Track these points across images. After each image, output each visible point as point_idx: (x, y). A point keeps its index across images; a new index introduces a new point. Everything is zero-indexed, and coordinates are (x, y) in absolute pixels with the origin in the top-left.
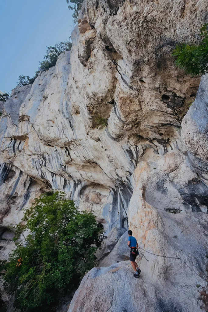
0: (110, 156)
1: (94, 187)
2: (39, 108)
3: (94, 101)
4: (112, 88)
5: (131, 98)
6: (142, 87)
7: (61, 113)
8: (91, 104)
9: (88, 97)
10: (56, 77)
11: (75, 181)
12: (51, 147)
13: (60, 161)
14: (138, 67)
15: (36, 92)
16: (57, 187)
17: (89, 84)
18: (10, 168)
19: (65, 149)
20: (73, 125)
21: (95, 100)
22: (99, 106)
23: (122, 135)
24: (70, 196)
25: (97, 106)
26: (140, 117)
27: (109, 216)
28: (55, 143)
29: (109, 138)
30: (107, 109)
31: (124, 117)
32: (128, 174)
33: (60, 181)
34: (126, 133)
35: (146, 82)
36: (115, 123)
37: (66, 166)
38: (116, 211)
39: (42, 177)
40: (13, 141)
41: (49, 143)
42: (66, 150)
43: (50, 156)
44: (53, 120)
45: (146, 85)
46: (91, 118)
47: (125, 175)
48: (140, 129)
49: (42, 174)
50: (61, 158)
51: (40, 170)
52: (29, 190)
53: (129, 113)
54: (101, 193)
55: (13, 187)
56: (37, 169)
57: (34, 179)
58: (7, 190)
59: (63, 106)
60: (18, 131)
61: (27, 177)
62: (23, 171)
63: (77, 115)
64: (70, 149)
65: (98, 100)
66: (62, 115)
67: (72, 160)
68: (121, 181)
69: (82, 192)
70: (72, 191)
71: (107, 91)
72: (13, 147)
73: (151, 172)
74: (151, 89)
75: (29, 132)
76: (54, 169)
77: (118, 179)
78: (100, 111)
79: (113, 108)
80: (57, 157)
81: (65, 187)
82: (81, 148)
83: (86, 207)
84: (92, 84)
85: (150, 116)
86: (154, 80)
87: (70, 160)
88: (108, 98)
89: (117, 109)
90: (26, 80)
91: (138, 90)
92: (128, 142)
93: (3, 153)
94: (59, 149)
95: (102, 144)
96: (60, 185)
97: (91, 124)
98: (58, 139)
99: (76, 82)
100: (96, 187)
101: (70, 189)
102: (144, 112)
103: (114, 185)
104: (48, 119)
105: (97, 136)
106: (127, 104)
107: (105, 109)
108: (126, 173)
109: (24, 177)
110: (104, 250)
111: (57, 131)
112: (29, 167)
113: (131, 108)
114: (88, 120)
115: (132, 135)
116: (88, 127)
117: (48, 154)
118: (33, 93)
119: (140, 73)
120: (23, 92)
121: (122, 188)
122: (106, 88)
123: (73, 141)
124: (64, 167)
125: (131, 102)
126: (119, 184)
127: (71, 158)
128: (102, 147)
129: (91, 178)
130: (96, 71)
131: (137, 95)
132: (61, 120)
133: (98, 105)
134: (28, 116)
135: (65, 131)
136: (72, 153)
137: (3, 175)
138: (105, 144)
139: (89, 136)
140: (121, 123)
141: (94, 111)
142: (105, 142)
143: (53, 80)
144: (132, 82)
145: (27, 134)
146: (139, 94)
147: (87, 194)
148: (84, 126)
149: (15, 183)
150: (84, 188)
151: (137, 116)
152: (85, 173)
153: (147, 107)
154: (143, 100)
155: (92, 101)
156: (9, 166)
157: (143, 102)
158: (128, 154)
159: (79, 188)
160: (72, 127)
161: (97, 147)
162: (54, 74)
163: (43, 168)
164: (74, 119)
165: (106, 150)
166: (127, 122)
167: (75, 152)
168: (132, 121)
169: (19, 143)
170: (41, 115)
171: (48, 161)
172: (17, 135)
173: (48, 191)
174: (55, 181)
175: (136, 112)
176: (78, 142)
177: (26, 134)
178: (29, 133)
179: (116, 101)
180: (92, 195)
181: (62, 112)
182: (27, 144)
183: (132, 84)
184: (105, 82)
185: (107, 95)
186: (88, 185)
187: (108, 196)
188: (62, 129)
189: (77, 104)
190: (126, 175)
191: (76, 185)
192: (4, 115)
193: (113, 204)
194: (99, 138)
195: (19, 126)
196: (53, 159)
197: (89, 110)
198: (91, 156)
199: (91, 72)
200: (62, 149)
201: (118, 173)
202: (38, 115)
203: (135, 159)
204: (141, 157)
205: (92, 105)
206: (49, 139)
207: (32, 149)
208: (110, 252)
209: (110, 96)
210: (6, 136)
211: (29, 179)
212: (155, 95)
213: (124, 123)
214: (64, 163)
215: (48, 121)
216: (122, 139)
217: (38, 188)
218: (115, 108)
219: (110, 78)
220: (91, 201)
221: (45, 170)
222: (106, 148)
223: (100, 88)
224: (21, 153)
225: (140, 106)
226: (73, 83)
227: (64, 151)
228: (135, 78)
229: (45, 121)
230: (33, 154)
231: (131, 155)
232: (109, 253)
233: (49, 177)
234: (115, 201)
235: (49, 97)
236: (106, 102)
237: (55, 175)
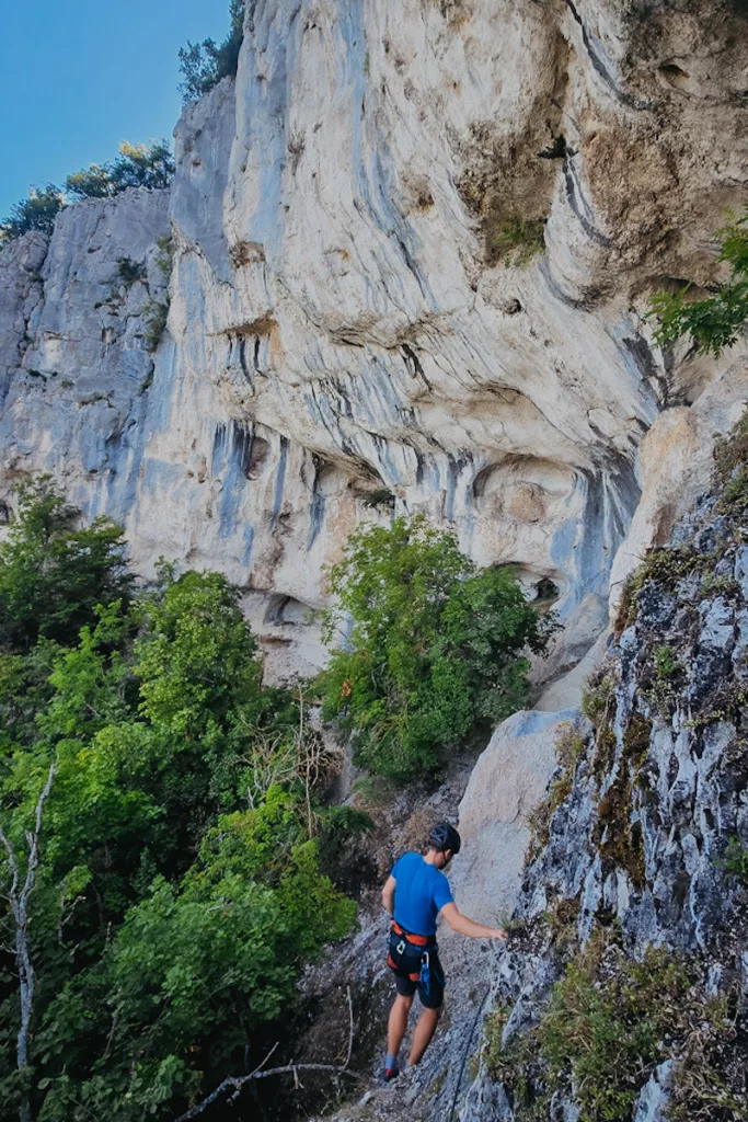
0: (564, 367)
1: (516, 468)
2: (285, 203)
3: (481, 160)
4: (549, 88)
5: (632, 143)
6: (673, 97)
7: (366, 215)
8: (470, 174)
9: (455, 144)
10: (314, 26)
11: (450, 456)
12: (356, 350)
13: (392, 396)
14: (645, 26)
15: (256, 122)
16: (398, 480)
17: (455, 84)
18: (251, 434)
19: (403, 353)
20: (417, 256)
21: (485, 157)
22: (505, 176)
23: (605, 288)
24: (443, 507)
25: (497, 179)
26: (673, 213)
27: (573, 560)
28: (367, 335)
29: (558, 302)
30: (539, 182)
31: (607, 221)
32: (635, 426)
33: (402, 460)
34: (620, 278)
35: (690, 73)
36: (571, 247)
37: (416, 411)
38: (598, 545)
39: (347, 450)
40: (235, 341)
41: (346, 338)
42: (406, 356)
43: (359, 382)
44: (341, 248)
45: (690, 85)
46: (480, 227)
47: (625, 430)
48: (678, 258)
49: (346, 442)
50: (395, 385)
51: (336, 429)
52: (318, 492)
53: (626, 205)
54: (543, 486)
55: (274, 489)
56: (326, 426)
57: (325, 458)
58: (261, 500)
59: (368, 182)
60: (240, 307)
61: (305, 454)
62: (289, 437)
63: (425, 212)
64: (420, 349)
65: (495, 152)
66: (369, 222)
67: (430, 389)
68: (613, 450)
69: (478, 487)
70: (446, 488)
71: (530, 108)
72: (240, 365)
73: (700, 453)
74: (714, 102)
75: (274, 303)
76: (378, 423)
77: (599, 444)
78: (511, 193)
79: (561, 177)
80: (381, 383)
81: (422, 478)
82: (457, 342)
83: (497, 536)
84: (466, 80)
85: (716, 204)
86: (724, 63)
87: (426, 387)
88: (537, 136)
89: (579, 185)
90: (207, 60)
91: (655, 110)
92: (630, 310)
93: (221, 390)
94: (383, 355)
95: (531, 322)
96: (404, 471)
97: (483, 249)
98: (373, 321)
99: (399, 63)
100: (523, 468)
101: (438, 481)
102: (690, 196)
103: (588, 456)
104: (326, 247)
105: (510, 294)
106: (614, 167)
107: (531, 182)
108: (625, 423)
109: (295, 456)
110: (558, 657)
111: (365, 287)
112: (303, 421)
113: (634, 183)
114: (467, 233)
115: (646, 282)
116: (470, 260)
117: (349, 373)
118: (248, 134)
119: (659, 45)
120: (212, 128)
121: (617, 473)
122: (524, 92)
123: (423, 318)
124: (407, 413)
125: (633, 159)
126: (605, 457)
127: (427, 382)
128: (533, 333)
129: (505, 440)
130: (476, 13)
131: (656, 127)
132: (371, 240)
133: (499, 174)
134: (256, 244)
135: (393, 284)
136: (426, 361)
137: (240, 456)
138: (543, 324)
139: (479, 297)
140: (597, 246)
141: (487, 200)
142: (542, 316)
143: (305, 47)
144: (629, 79)
145: (270, 312)
146: (661, 124)
147: (495, 494)
148: (456, 255)
149: (276, 476)
150: (485, 474)
151: (662, 212)
152: (479, 425)
153: (701, 172)
154: (681, 144)
155: (473, 160)
156: (247, 427)
157: (682, 153)
158: (631, 358)
159: (467, 476)
160: (411, 264)
161: (514, 335)
162: (302, 16)
163: (345, 423)
164: (418, 232)
165: (547, 343)
166: (621, 240)
167: (436, 357)
168: (641, 233)
169: (253, 345)
170: (300, 230)
171: (355, 399)
172: (241, 323)
173: (372, 487)
174: (388, 461)
175: (654, 196)
176: (443, 323)
177: (268, 311)
178: (276, 309)
179: (573, 143)
180: (511, 496)
181: (367, 208)
182: (278, 345)
183: (632, 88)
184: (518, 66)
185: (533, 126)
186: (497, 464)
187: (568, 495)
188: (380, 277)
189: (420, 167)
190: (628, 431)
191: (456, 468)
192: (181, 250)
193: (586, 523)
194: (517, 301)
195: (240, 287)
196: (368, 389)
197: (467, 199)
198: (493, 368)
199: (453, 23)
200: (393, 352)
201: (597, 423)
202: (287, 234)
203: (659, 375)
204: (685, 364)
205: (475, 179)
206: (344, 323)
207: (295, 362)
208: (578, 661)
209: (544, 126)
210: (211, 330)
211: (309, 458)
212: (734, 122)
213: (607, 243)
214: (406, 402)
215: (326, 254)
216: (604, 302)
217: (341, 484)
218: (569, 179)
219: (539, 45)
220: (509, 516)
221: (350, 427)
222: (548, 337)
223: (499, 99)
224: (270, 381)
225: (672, 172)
226: (391, 72)
227: (398, 357)
228: (642, 65)
229: (315, 256)
230: (305, 380)
231: (644, 360)
232: (573, 665)
233: (368, 451)
234: (593, 509)
235: (308, 145)
236: (532, 155)
237: (383, 441)
